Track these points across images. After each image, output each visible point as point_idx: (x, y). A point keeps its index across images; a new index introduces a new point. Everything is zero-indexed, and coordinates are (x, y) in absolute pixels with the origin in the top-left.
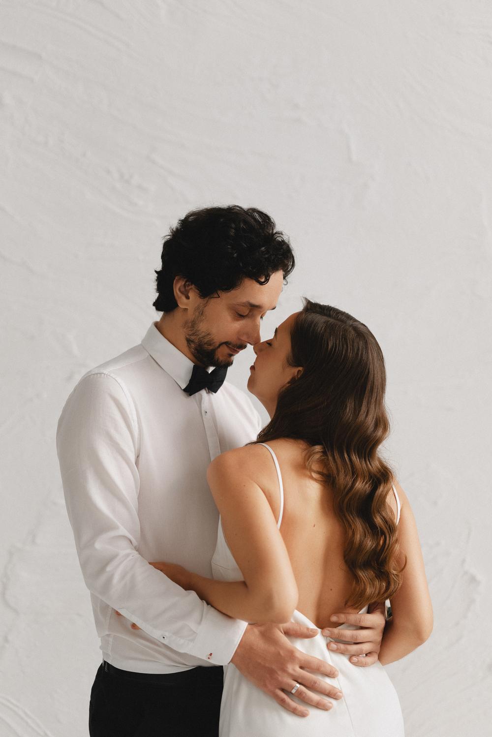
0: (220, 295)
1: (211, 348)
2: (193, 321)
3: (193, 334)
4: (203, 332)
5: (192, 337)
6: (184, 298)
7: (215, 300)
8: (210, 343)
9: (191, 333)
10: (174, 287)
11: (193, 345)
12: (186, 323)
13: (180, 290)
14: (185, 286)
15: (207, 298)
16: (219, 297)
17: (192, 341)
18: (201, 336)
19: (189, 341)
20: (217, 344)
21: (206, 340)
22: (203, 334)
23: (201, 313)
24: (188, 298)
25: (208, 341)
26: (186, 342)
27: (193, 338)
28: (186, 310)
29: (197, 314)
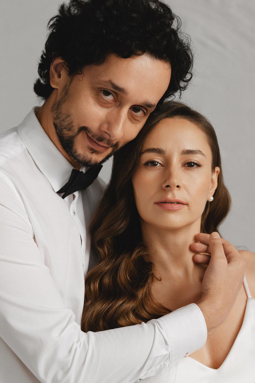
1: (70, 134)
3: (57, 118)
6: (56, 77)
9: (55, 116)
10: (51, 65)
12: (54, 105)
13: (55, 68)
17: (57, 127)
21: (65, 124)
22: (64, 116)
27: (56, 121)
29: (64, 93)
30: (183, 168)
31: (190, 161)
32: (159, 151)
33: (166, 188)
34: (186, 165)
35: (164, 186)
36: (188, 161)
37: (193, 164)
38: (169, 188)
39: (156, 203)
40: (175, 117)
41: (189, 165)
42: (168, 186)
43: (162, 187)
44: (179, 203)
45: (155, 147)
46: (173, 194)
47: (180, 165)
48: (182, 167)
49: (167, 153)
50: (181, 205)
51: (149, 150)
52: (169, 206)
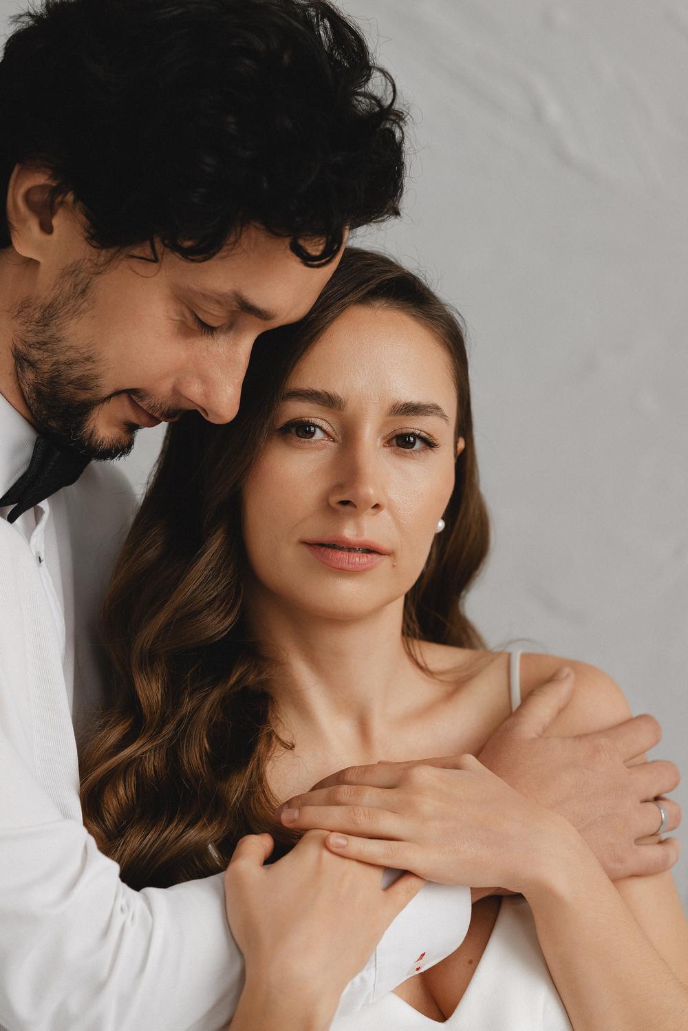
0: (160, 257)
1: (84, 396)
2: (50, 306)
3: (41, 345)
4: (71, 347)
5: (34, 352)
6: (34, 225)
7: (139, 267)
8: (83, 383)
9: (33, 339)
10: (12, 182)
11: (30, 376)
12: (25, 304)
13: (27, 194)
14: (54, 192)
15: (112, 250)
16: (156, 260)
17: (32, 364)
18: (62, 358)
19: (21, 360)
20: (106, 391)
21: (76, 373)
22: (72, 354)
23: (79, 289)
24: (47, 228)
25: (78, 379)
26: (12, 361)
27: (35, 354)
28: (31, 264)
29: (67, 287)
30: (387, 450)
31: (404, 431)
32: (329, 401)
33: (339, 507)
34: (394, 441)
35: (334, 499)
36: (399, 432)
37: (412, 439)
38: (348, 508)
39: (305, 543)
40: (377, 304)
41: (402, 442)
42: (345, 503)
43: (328, 502)
44: (370, 550)
45: (318, 387)
46: (358, 527)
47: (379, 442)
48: (384, 446)
49: (350, 408)
50: (375, 556)
51: (301, 395)
52: (343, 558)
